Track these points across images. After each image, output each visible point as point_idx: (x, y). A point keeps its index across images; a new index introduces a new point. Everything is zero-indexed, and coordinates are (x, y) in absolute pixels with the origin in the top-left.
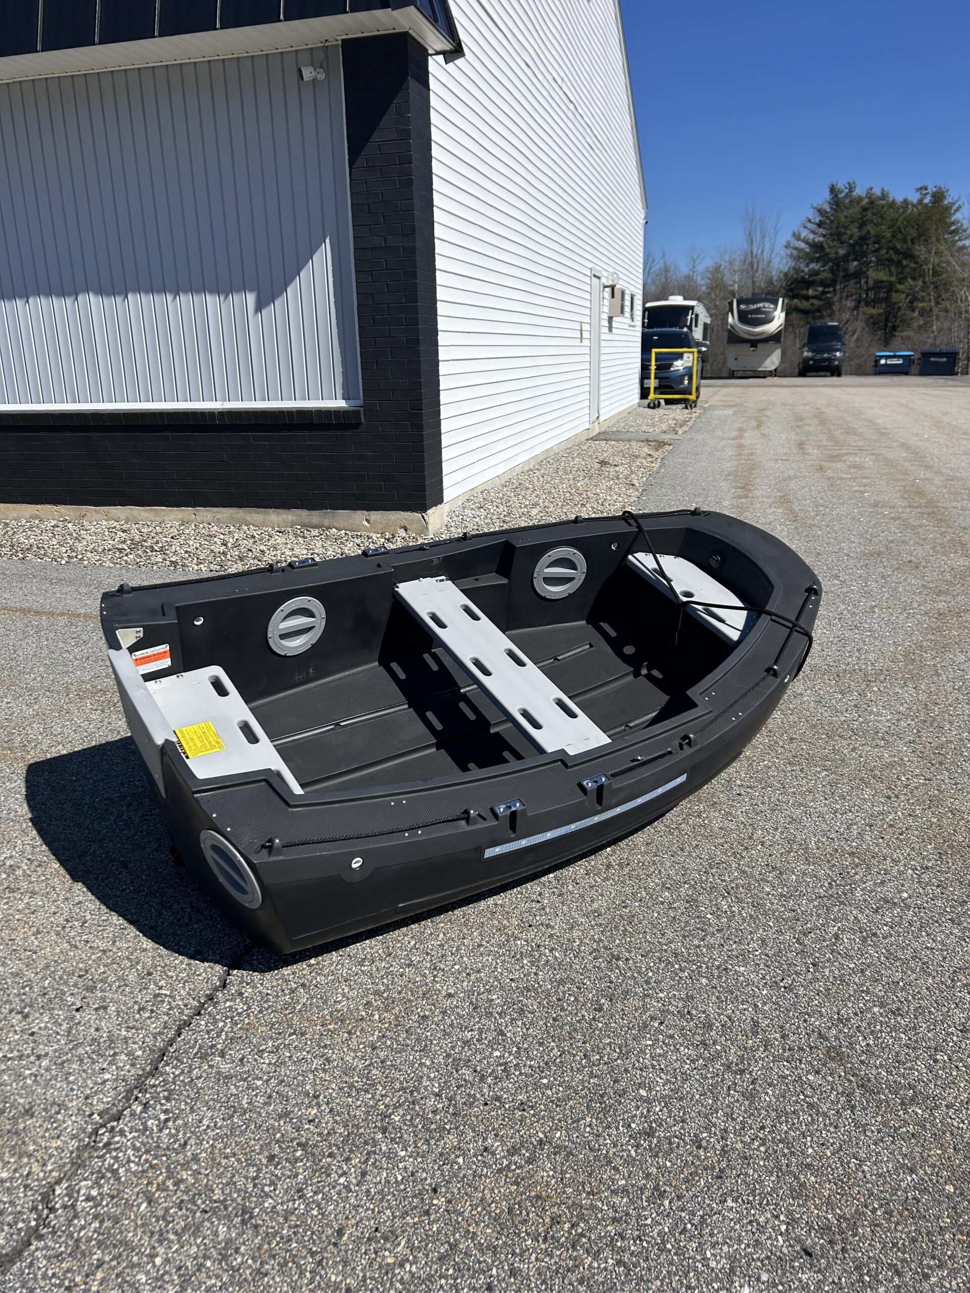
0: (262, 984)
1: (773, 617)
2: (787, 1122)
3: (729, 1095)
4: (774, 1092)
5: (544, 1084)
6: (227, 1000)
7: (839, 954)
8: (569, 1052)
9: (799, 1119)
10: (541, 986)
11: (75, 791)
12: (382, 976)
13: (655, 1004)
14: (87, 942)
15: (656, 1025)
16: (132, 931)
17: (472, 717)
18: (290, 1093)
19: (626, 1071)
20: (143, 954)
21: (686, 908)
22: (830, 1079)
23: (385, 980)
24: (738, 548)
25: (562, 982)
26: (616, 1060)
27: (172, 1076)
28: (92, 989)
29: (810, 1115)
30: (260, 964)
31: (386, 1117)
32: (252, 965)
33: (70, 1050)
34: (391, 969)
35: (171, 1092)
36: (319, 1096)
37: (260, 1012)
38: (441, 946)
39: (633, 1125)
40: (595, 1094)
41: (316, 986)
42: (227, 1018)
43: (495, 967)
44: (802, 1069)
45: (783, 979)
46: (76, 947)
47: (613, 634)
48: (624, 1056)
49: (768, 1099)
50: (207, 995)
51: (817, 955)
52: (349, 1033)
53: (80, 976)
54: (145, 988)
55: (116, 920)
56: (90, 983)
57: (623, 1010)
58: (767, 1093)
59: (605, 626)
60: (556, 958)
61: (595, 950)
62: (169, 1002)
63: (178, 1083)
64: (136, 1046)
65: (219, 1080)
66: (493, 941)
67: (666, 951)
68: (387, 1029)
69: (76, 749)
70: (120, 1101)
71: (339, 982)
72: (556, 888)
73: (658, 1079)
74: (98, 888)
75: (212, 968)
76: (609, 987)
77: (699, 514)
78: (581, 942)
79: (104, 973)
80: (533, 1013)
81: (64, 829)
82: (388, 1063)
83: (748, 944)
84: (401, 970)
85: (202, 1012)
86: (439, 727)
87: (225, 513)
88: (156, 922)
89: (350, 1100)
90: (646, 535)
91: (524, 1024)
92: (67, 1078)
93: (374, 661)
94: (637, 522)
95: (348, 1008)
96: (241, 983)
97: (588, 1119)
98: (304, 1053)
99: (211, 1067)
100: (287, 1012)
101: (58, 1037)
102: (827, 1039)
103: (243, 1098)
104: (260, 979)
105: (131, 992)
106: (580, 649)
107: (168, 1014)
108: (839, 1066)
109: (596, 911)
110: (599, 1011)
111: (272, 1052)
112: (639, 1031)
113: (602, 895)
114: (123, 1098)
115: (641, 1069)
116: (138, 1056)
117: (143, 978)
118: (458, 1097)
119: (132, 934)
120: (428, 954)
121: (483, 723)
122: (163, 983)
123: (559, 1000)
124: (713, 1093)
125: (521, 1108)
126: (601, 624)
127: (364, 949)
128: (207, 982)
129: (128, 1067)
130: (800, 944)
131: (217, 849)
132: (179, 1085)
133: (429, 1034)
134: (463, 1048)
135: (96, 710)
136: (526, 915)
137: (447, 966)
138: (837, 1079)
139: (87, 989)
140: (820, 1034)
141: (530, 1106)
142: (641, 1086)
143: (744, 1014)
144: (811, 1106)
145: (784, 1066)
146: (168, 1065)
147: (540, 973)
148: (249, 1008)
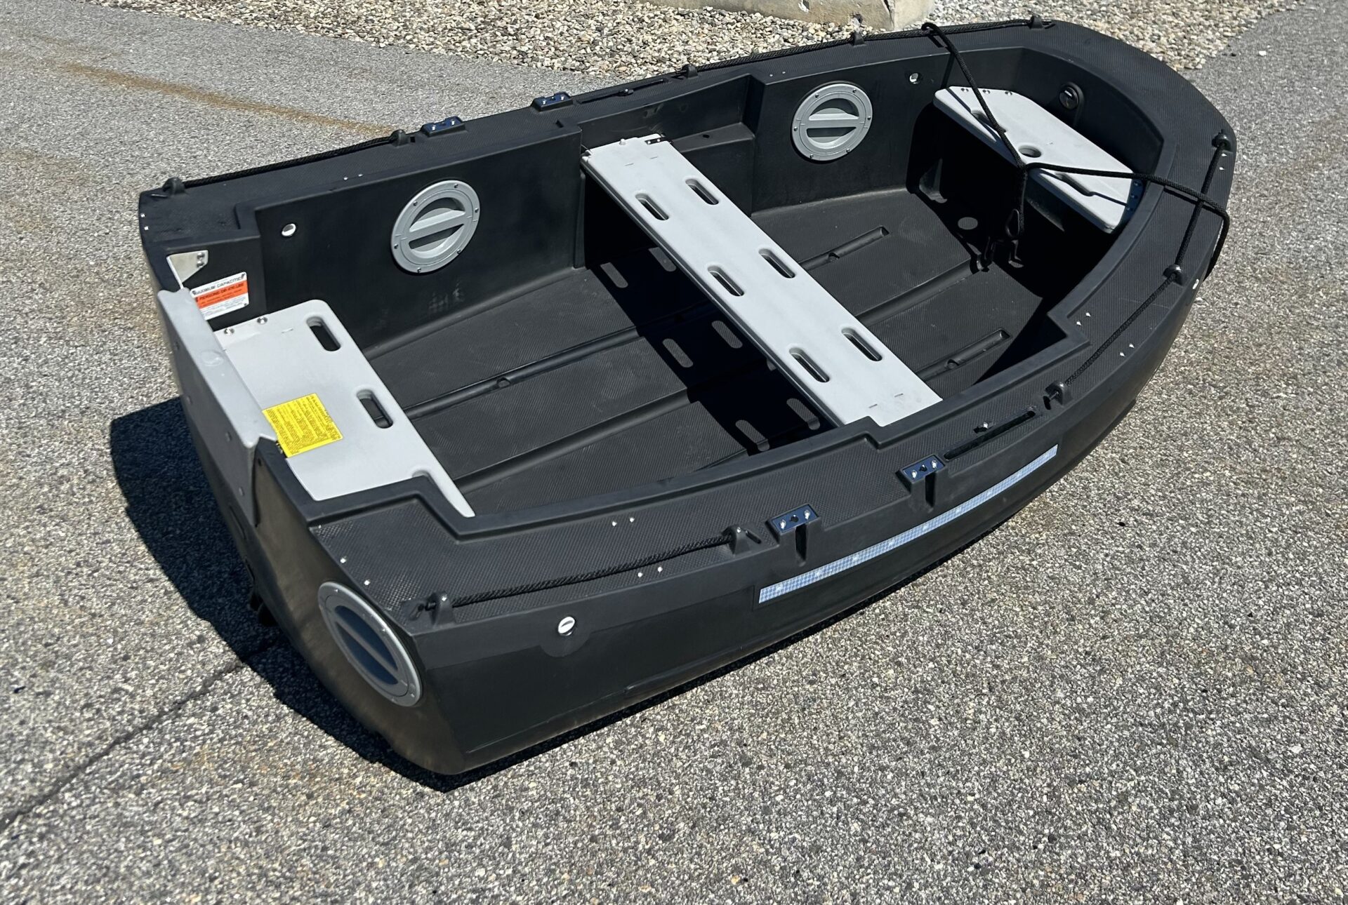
0: (248, 700)
6: (194, 715)
8: (580, 894)
13: (755, 847)
14: (83, 598)
15: (734, 882)
21: (905, 702)
27: (65, 806)
35: (51, 828)
36: (216, 878)
37: (221, 741)
42: (177, 740)
50: (175, 703)
52: (310, 796)
53: (46, 645)
54: (108, 677)
56: (52, 657)
57: (700, 846)
60: (657, 742)
61: (723, 743)
62: (125, 703)
63: (68, 819)
64: (50, 756)
65: (115, 826)
68: (361, 801)
79: (75, 646)
80: (569, 821)
82: (331, 852)
85: (155, 725)
86: (686, 362)
91: (546, 836)
98: (237, 813)
99: (117, 805)
100: (253, 748)
103: (126, 858)
104: (252, 693)
105: (89, 680)
107: (114, 719)
109: (763, 681)
110: (665, 840)
111: (200, 802)
112: (703, 885)
116: (46, 771)
117: (115, 662)
122: (133, 674)
128: (186, 684)
129: (25, 782)
132: (66, 822)
139: (43, 665)
146: (70, 790)
147: (619, 763)
148: (211, 732)
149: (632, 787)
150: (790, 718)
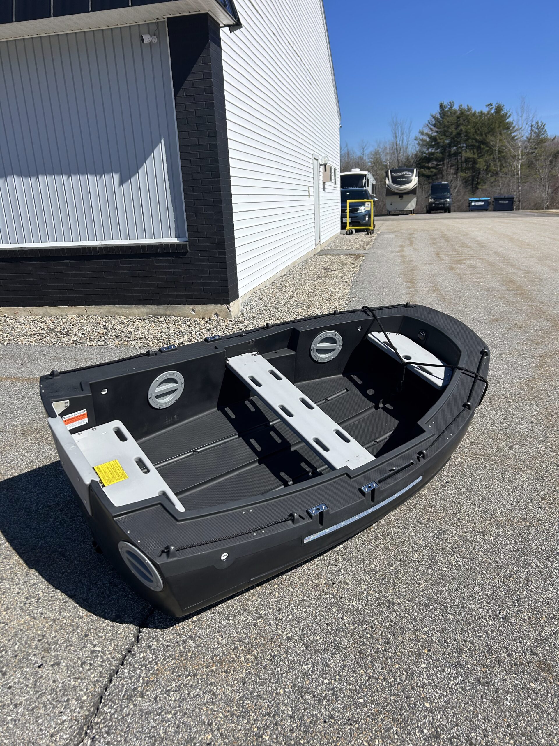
0: (163, 638)
1: (463, 371)
2: (524, 719)
3: (483, 702)
4: (511, 698)
5: (361, 703)
6: (141, 652)
7: (531, 591)
8: (373, 677)
9: (531, 717)
10: (347, 628)
11: (26, 502)
12: (242, 627)
13: (423, 636)
14: (42, 614)
15: (426, 652)
16: (72, 604)
17: (279, 441)
18: (192, 723)
19: (413, 688)
20: (81, 620)
21: (429, 564)
22: (545, 685)
23: (244, 630)
24: (437, 328)
25: (360, 624)
26: (405, 681)
27: (109, 714)
28: (47, 650)
29: (538, 713)
30: (160, 622)
31: (259, 737)
32: (155, 624)
33: (37, 698)
34: (248, 621)
35: (110, 727)
36: (212, 723)
37: (164, 660)
38: (278, 601)
39: (425, 731)
40: (396, 708)
41: (200, 637)
42: (142, 666)
43: (315, 616)
44: (526, 679)
45: (500, 613)
46: (34, 618)
47: (360, 382)
48: (410, 677)
49: (508, 704)
50: (127, 649)
51: (518, 593)
52: (226, 672)
53: (39, 641)
54: (84, 647)
55: (61, 596)
56: (47, 645)
57: (403, 642)
58: (507, 699)
59: (355, 377)
60: (353, 606)
61: (378, 599)
62: (102, 656)
63: (114, 720)
64: (82, 693)
65: (142, 716)
66: (311, 596)
67: (422, 596)
68: (251, 667)
69: (24, 472)
70: (75, 737)
71: (215, 633)
72: (345, 555)
73: (435, 694)
74: (46, 573)
75: (128, 628)
76: (391, 626)
77: (409, 307)
78: (368, 593)
79: (55, 637)
80: (345, 648)
81: (20, 530)
82: (255, 694)
83: (473, 588)
84: (254, 622)
85: (125, 662)
86: (259, 449)
87: (104, 309)
88: (88, 595)
89: (233, 725)
90: (379, 321)
91: (340, 657)
92: (37, 721)
93: (214, 407)
94: (372, 313)
95: (223, 653)
96: (149, 638)
97: (395, 729)
98: (198, 690)
99: (135, 705)
100: (183, 658)
101: (28, 689)
102: (537, 655)
103: (160, 729)
104: (162, 634)
105: (75, 651)
106: (341, 393)
107: (102, 666)
108: (549, 675)
109: (373, 570)
110: (388, 644)
111: (176, 691)
112: (416, 657)
113: (375, 558)
114: (77, 734)
115: (422, 687)
116: (85, 701)
117: (82, 639)
118: (306, 718)
119: (72, 606)
120: (270, 608)
121: (286, 444)
122: (96, 642)
123: (360, 637)
124: (472, 702)
125: (349, 723)
126: (352, 376)
127: (227, 607)
128: (126, 639)
129: (78, 709)
130: (505, 585)
131: (131, 553)
132: (115, 722)
133: (279, 669)
134: (303, 678)
135: (35, 444)
136: (329, 576)
137: (284, 617)
138: (549, 684)
139: (44, 650)
140: (531, 651)
141: (354, 721)
142: (425, 699)
143: (481, 640)
144: (536, 706)
145: (514, 677)
146: (105, 706)
147: (345, 618)
148: (156, 657)
149: (358, 626)
150: (395, 582)
